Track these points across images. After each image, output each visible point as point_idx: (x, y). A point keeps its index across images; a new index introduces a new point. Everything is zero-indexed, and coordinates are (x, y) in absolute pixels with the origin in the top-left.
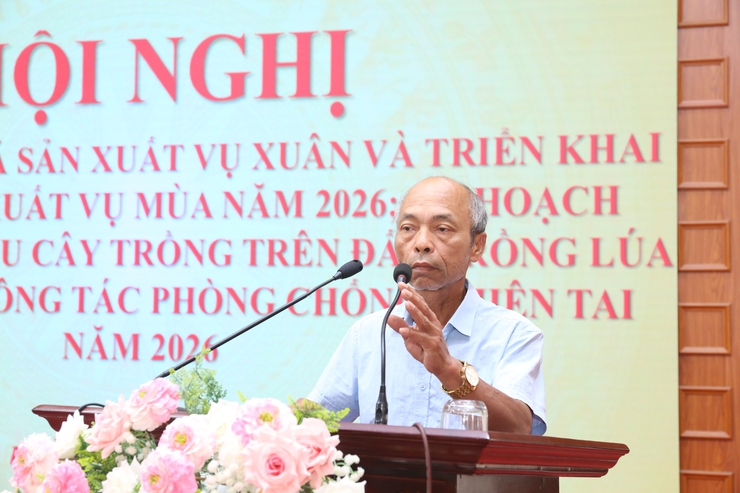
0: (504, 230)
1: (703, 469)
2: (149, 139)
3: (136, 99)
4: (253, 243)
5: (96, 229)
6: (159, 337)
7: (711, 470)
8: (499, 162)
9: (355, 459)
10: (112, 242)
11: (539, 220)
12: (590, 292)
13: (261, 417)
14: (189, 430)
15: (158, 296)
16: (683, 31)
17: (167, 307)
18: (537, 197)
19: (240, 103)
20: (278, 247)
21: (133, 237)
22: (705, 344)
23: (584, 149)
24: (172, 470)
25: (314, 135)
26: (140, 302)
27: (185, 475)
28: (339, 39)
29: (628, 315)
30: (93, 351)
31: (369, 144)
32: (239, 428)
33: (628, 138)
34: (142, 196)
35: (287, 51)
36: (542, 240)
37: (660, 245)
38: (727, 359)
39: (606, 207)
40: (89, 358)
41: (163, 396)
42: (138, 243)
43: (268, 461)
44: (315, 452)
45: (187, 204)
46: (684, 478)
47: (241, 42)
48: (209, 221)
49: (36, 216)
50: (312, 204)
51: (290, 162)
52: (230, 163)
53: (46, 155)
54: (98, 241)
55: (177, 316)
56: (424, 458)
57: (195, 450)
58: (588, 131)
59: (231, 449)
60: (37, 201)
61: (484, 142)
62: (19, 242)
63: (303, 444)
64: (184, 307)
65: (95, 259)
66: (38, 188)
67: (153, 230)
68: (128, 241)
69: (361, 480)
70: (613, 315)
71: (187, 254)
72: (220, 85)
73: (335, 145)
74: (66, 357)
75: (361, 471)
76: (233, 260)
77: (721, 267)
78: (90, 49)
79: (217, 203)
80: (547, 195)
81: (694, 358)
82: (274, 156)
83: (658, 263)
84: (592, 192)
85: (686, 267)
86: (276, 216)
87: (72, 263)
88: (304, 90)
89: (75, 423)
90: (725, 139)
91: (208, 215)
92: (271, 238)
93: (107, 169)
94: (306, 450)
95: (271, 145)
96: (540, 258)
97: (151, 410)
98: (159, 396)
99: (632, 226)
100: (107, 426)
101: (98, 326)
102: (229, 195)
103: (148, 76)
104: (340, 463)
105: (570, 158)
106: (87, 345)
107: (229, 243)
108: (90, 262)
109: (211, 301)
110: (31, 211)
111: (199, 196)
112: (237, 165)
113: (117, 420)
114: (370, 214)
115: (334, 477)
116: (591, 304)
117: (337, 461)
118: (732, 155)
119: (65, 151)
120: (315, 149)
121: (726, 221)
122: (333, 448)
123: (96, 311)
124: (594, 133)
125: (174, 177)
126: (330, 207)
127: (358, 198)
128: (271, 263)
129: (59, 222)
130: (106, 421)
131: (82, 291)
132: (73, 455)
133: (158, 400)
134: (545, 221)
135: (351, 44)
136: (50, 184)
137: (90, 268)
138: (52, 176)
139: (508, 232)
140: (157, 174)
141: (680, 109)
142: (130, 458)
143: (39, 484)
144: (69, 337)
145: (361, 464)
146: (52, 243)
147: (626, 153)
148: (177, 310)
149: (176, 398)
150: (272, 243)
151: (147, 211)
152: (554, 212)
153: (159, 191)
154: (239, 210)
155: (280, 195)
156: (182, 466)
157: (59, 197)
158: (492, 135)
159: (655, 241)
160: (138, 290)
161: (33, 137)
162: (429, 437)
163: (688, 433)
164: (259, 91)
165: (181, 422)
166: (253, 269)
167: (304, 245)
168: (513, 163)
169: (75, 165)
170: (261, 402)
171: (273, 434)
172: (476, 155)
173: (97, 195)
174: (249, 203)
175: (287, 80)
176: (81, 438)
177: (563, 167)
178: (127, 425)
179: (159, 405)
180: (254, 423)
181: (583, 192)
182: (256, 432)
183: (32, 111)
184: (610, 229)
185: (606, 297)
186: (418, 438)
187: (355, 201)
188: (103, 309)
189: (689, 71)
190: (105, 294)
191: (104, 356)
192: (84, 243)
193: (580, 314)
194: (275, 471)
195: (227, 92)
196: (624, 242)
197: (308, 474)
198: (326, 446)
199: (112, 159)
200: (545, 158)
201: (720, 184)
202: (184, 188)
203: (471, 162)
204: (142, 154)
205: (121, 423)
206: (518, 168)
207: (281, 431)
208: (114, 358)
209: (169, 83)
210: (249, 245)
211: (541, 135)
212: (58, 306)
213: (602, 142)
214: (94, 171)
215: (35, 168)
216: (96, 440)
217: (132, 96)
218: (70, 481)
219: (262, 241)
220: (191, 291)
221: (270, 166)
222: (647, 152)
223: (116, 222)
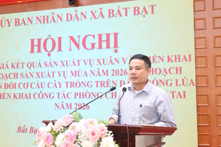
1: (203, 133)
2: (73, 59)
3: (70, 50)
4: (97, 82)
5: (62, 79)
6: (76, 104)
7: (205, 133)
8: (153, 62)
9: (111, 132)
10: (65, 82)
11: (163, 75)
12: (175, 92)
14: (75, 126)
15: (76, 95)
16: (196, 31)
17: (78, 97)
18: (162, 70)
19: (94, 50)
20: (103, 83)
22: (203, 104)
23: (173, 59)
24: (71, 135)
25: (111, 57)
26: (72, 96)
27: (74, 136)
28: (116, 35)
29: (184, 97)
31: (123, 59)
32: (86, 125)
33: (183, 56)
34: (72, 72)
35: (104, 38)
36: (164, 80)
37: (192, 80)
38: (208, 107)
39: (179, 72)
40: (60, 109)
42: (71, 82)
43: (92, 133)
44: (102, 131)
45: (82, 73)
46: (199, 135)
47: (94, 36)
48: (87, 77)
49: (48, 77)
50: (110, 72)
51: (105, 63)
52: (92, 64)
54: (62, 82)
55: (80, 99)
56: (127, 131)
57: (76, 130)
58: (174, 55)
59: (84, 130)
60: (48, 73)
62: (44, 83)
64: (82, 97)
65: (61, 86)
66: (49, 70)
67: (74, 79)
68: (69, 82)
69: (112, 137)
70: (181, 97)
71: (82, 85)
72: (89, 46)
73: (115, 59)
74: (55, 109)
75: (113, 135)
76: (93, 86)
77: (206, 85)
78: (60, 39)
79: (89, 73)
80: (165, 69)
81: (200, 107)
82: (102, 62)
83: (191, 85)
84: (175, 68)
85: (198, 86)
86: (102, 76)
87: (56, 87)
88: (108, 46)
89: (51, 124)
90: (206, 56)
91: (87, 76)
93: (64, 66)
94: (100, 130)
95: (101, 59)
96: (163, 84)
97: (67, 122)
99: (185, 76)
100: (57, 125)
101: (62, 101)
102: (91, 71)
103: (73, 45)
104: (108, 133)
105: (170, 61)
106: (60, 106)
107: (92, 82)
108: (60, 87)
109: (88, 95)
110: (47, 76)
111: (84, 71)
113: (59, 124)
114: (124, 75)
115: (107, 136)
116: (176, 95)
117: (107, 133)
118: (208, 59)
119: (54, 62)
120: (111, 60)
121: (207, 75)
122: (106, 130)
123: (62, 98)
124: (175, 55)
125: (79, 67)
126: (115, 73)
127: (121, 71)
128: (101, 86)
129: (53, 78)
130: (57, 124)
131: (59, 93)
132: (50, 132)
133: (68, 119)
134: (165, 75)
135: (119, 36)
136: (51, 69)
138: (52, 68)
139: (156, 78)
140: (75, 67)
141: (195, 49)
142: (62, 132)
143: (43, 138)
144: (56, 104)
145: (112, 133)
146: (52, 83)
147: (183, 59)
148: (80, 98)
149: (72, 119)
150: (101, 82)
151: (73, 75)
152: (167, 73)
153: (76, 70)
154: (94, 74)
155: (103, 71)
156: (73, 134)
157: (53, 72)
159: (190, 80)
160: (71, 93)
161: (46, 58)
162: (128, 127)
163: (199, 125)
164: (98, 47)
165: (73, 124)
166: (97, 88)
167: (109, 82)
168: (157, 62)
169: (57, 65)
170: (90, 119)
171: (93, 127)
173: (62, 72)
174: (96, 73)
175: (104, 44)
176: (52, 128)
177: (168, 63)
178: (61, 125)
179: (68, 120)
180: (89, 124)
181: (173, 69)
182: (89, 126)
183: (47, 53)
184: (180, 77)
185: (179, 93)
186: (126, 127)
187: (120, 72)
188: (63, 98)
189: (197, 40)
190: (64, 94)
191: (64, 109)
192: (59, 83)
193: (173, 97)
194: (93, 135)
195: (91, 48)
196: (183, 80)
197: (101, 135)
198: (104, 129)
199: (65, 63)
200: (164, 61)
201: (205, 66)
202: (81, 70)
204: (72, 62)
205: (60, 124)
206: (158, 63)
207: (94, 126)
208: (66, 109)
209: (77, 46)
210: (96, 82)
211: (163, 55)
212: (53, 97)
213: (177, 57)
214: (61, 66)
215: (48, 66)
216: (55, 128)
217: (69, 49)
218: (49, 137)
219: (99, 81)
220: (83, 93)
221: (101, 64)
222: (188, 59)
223: (66, 78)
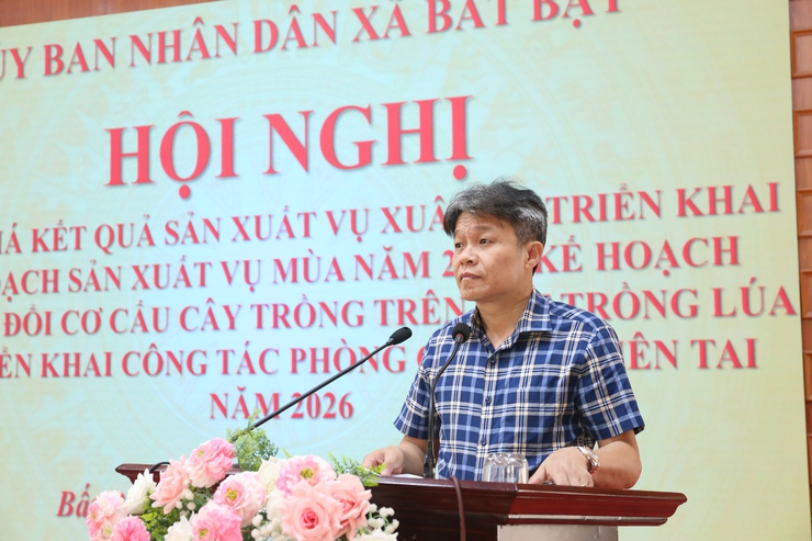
0: (625, 283)
2: (283, 207)
3: (271, 171)
4: (384, 304)
5: (237, 294)
6: (298, 395)
8: (619, 217)
9: (391, 511)
10: (252, 306)
11: (660, 273)
12: (713, 342)
13: (302, 474)
14: (240, 486)
15: (296, 357)
16: (798, 81)
17: (304, 367)
18: (657, 250)
19: (368, 171)
20: (407, 307)
21: (271, 301)
23: (702, 202)
24: (219, 524)
25: (439, 198)
26: (279, 363)
27: (231, 529)
28: (459, 105)
29: (752, 364)
30: (237, 410)
32: (282, 484)
33: (746, 188)
34: (278, 262)
35: (411, 119)
36: (664, 292)
37: (782, 294)
39: (726, 258)
40: (234, 417)
41: (218, 455)
42: (275, 307)
43: (303, 515)
44: (348, 505)
45: (320, 269)
47: (367, 113)
48: (341, 283)
49: (182, 284)
50: (439, 263)
51: (416, 225)
52: (360, 228)
53: (190, 226)
54: (239, 306)
56: (458, 509)
57: (245, 505)
58: (705, 184)
59: (276, 502)
60: (183, 270)
61: (603, 198)
62: (167, 309)
63: (337, 499)
64: (320, 366)
65: (237, 323)
66: (184, 258)
67: (289, 294)
68: (267, 306)
69: (394, 532)
70: (737, 365)
71: (322, 316)
72: (347, 153)
74: (212, 417)
75: (396, 523)
76: (365, 320)
78: (228, 126)
79: (348, 266)
80: (667, 247)
82: (401, 220)
83: (782, 311)
84: (712, 243)
85: (809, 315)
86: (405, 277)
87: (216, 327)
88: (427, 155)
89: (145, 480)
91: (341, 278)
92: (401, 298)
93: (246, 238)
94: (339, 504)
95: (398, 209)
96: (662, 310)
97: (207, 468)
98: (214, 455)
99: (753, 276)
100: (169, 483)
101: (241, 386)
102: (359, 259)
103: (282, 148)
104: (375, 515)
105: (689, 211)
106: (232, 405)
107: (361, 304)
108: (232, 326)
109: (345, 359)
110: (178, 280)
111: (331, 260)
112: (366, 229)
113: (177, 478)
116: (714, 355)
117: (371, 514)
119: (207, 222)
120: (439, 212)
122: (365, 502)
123: (239, 373)
124: (712, 185)
125: (308, 243)
129: (203, 289)
130: (168, 479)
131: (225, 353)
132: (142, 511)
133: (214, 459)
134: (666, 273)
135: (471, 109)
136: (194, 254)
137: (232, 332)
138: (196, 246)
139: (630, 285)
140: (292, 241)
141: (796, 158)
142: (189, 513)
143: (109, 537)
144: (215, 397)
145: (394, 517)
146: (197, 309)
147: (744, 204)
148: (314, 370)
149: (232, 456)
150: (401, 303)
151: (284, 276)
152: (674, 264)
153: (294, 257)
154: (370, 272)
155: (408, 256)
156: (227, 520)
157: (203, 266)
158: (611, 190)
159: (777, 290)
160: (277, 351)
161: (178, 210)
164: (385, 159)
165: (234, 479)
166: (384, 328)
167: (432, 304)
168: (632, 218)
169: (217, 235)
170: (303, 458)
171: (309, 489)
172: (595, 211)
173: (237, 262)
174: (378, 265)
175: (411, 146)
176: (148, 495)
177: (682, 220)
179: (214, 464)
180: (295, 479)
181: (703, 244)
182: (295, 488)
183: (177, 186)
184: (730, 279)
185: (729, 347)
186: (453, 490)
188: (246, 371)
189: (806, 120)
190: (246, 356)
191: (247, 416)
192: (227, 308)
193: (704, 364)
194: (310, 524)
195: (356, 161)
196: (746, 292)
197: (342, 527)
198: (359, 500)
199: (250, 228)
200: (663, 211)
202: (317, 254)
203: (591, 219)
204: (278, 222)
205: (181, 481)
206: (637, 222)
207: (317, 487)
209: (301, 154)
210: (379, 305)
211: (659, 189)
212: (204, 369)
213: (720, 194)
214: (234, 240)
215: (180, 240)
216: (160, 497)
217: (267, 168)
218: (132, 536)
219: (392, 301)
220: (326, 351)
221: (397, 229)
222: (765, 202)
223: (256, 287)
